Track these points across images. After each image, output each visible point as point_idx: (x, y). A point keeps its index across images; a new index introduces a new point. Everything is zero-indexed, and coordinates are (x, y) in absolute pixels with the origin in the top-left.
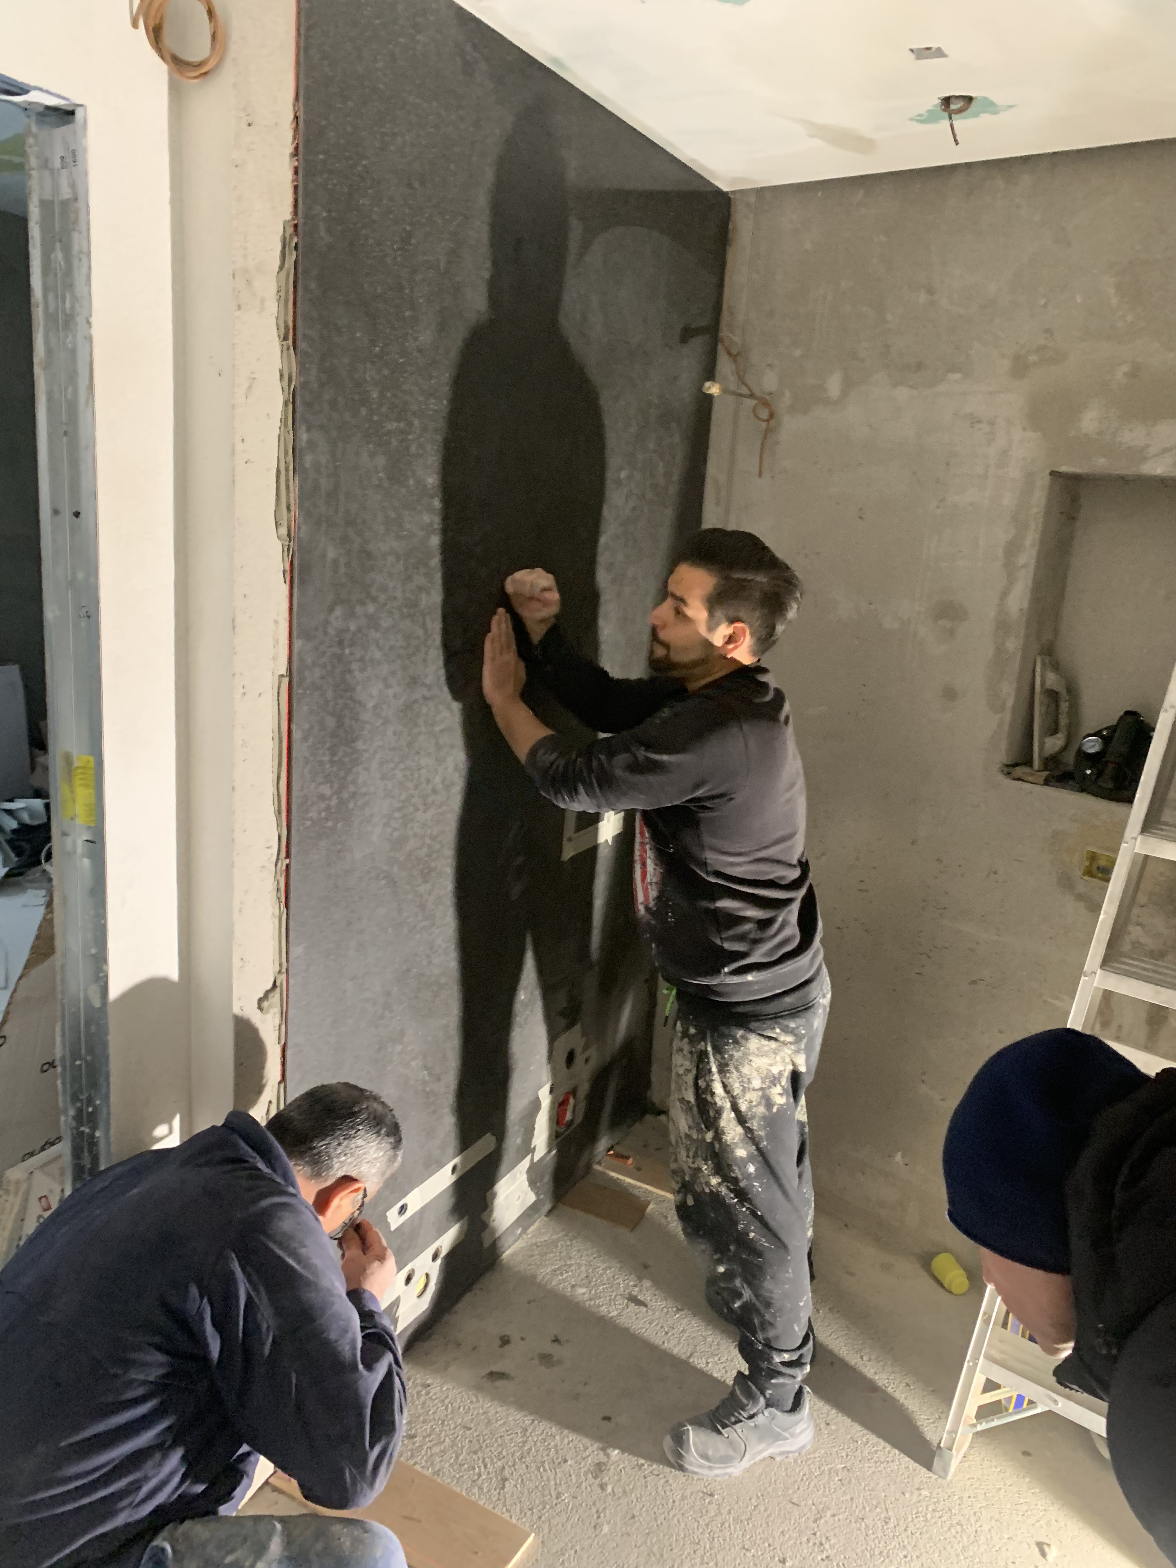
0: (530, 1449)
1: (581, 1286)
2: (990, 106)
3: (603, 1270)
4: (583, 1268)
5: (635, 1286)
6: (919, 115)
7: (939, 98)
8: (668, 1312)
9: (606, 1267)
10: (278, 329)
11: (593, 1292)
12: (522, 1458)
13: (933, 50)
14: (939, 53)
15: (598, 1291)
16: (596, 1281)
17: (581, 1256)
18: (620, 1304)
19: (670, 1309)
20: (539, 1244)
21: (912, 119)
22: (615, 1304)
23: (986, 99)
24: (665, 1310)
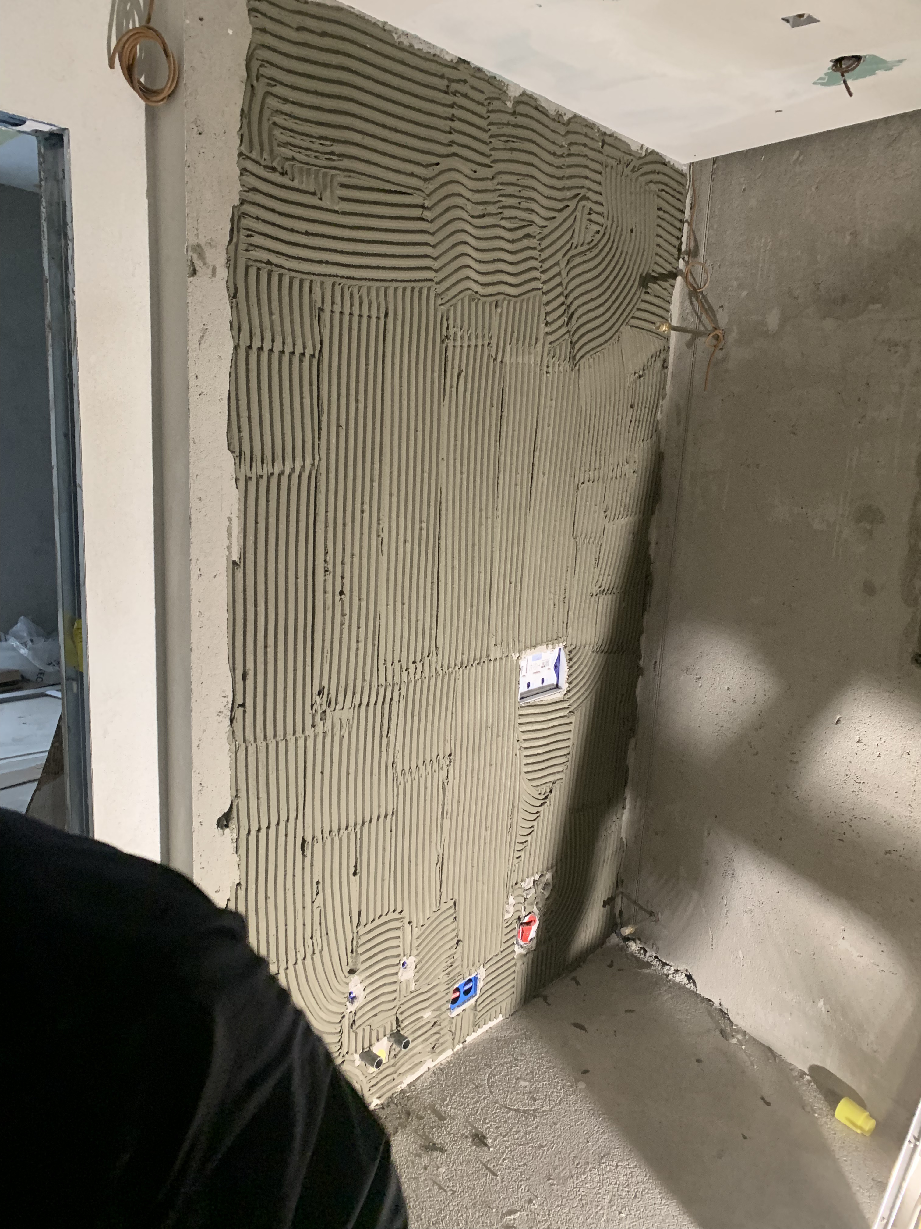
0: (445, 1217)
1: (525, 1080)
2: (879, 64)
3: (547, 1068)
4: (531, 1064)
5: (571, 1086)
6: (820, 79)
7: (831, 61)
8: (593, 1114)
9: (551, 1066)
10: (228, 290)
11: (534, 1086)
12: (436, 1223)
13: (805, 17)
14: (811, 20)
15: (538, 1086)
16: (538, 1077)
17: (531, 1054)
18: (554, 1101)
19: (596, 1112)
20: (499, 1039)
21: (814, 83)
22: (550, 1100)
23: (874, 57)
24: (592, 1112)
